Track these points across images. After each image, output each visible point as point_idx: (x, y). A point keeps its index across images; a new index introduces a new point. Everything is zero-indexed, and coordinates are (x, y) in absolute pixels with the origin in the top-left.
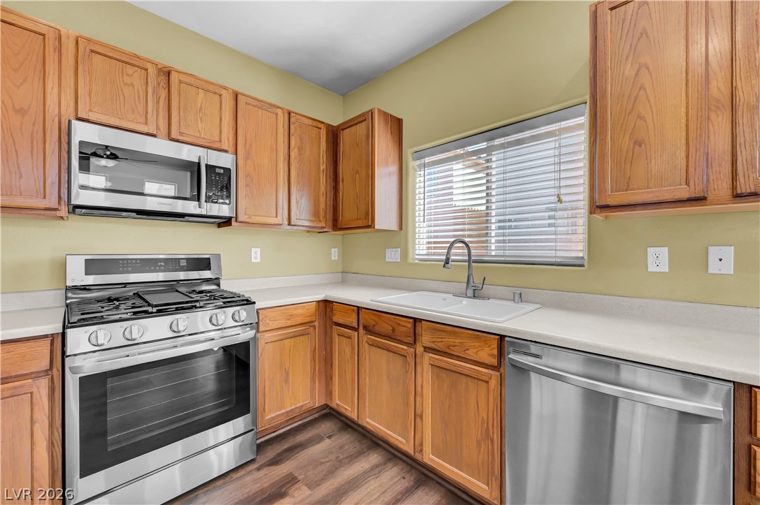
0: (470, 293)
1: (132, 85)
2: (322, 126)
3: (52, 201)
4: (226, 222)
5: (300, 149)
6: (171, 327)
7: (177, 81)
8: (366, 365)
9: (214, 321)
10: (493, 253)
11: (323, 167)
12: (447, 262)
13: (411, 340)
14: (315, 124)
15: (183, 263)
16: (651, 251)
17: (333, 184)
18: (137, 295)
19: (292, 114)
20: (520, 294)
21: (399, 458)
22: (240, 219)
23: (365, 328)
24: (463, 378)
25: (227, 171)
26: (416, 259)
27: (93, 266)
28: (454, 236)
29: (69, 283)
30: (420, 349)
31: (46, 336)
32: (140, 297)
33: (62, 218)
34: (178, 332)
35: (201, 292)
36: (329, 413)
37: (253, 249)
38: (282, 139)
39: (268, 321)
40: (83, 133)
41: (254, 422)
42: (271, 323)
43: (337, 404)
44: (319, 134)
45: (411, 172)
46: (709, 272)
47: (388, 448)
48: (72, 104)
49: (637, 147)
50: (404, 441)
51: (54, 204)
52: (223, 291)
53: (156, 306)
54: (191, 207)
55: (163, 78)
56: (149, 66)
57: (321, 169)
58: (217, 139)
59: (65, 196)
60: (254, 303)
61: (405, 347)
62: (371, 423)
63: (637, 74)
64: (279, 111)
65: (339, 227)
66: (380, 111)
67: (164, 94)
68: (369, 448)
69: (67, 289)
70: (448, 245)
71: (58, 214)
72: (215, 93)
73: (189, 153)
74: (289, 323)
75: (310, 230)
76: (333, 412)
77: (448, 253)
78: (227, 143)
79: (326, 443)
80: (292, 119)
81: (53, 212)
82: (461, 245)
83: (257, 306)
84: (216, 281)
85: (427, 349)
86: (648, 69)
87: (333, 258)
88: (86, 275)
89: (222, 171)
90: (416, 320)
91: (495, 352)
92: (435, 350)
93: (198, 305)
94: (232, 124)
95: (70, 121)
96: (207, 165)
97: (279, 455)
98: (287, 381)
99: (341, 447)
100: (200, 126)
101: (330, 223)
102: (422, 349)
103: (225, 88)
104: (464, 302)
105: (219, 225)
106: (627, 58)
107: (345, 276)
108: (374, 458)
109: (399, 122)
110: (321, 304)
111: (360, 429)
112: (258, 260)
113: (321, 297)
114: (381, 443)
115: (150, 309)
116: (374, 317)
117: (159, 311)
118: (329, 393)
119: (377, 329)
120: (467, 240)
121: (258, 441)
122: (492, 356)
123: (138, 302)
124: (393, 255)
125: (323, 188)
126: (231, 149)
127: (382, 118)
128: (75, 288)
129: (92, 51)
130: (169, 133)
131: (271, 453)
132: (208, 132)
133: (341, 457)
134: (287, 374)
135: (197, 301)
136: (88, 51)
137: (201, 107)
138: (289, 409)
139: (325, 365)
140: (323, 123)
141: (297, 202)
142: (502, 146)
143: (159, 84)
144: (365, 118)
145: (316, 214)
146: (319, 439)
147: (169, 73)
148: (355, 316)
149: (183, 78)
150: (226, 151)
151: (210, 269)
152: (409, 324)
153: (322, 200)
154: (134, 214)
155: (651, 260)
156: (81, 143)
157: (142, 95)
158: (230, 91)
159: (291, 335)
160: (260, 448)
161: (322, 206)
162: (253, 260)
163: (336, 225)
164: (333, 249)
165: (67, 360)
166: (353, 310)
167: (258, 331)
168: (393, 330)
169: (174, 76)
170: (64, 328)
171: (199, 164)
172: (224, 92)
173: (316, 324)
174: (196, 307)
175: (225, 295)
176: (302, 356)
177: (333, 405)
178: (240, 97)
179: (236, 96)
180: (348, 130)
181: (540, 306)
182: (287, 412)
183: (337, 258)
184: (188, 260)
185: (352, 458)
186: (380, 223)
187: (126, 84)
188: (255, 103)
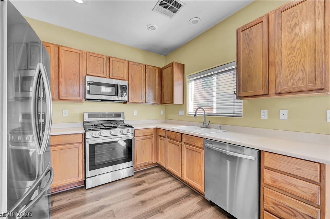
0: (205, 126)
1: (100, 63)
2: (156, 68)
3: (81, 98)
4: (126, 102)
5: (149, 77)
6: (110, 133)
7: (112, 61)
8: (168, 148)
9: (122, 132)
10: (215, 112)
11: (157, 82)
12: (195, 115)
13: (180, 140)
14: (154, 68)
15: (113, 115)
16: (262, 111)
17: (161, 88)
18: (101, 124)
19: (146, 66)
20: (220, 126)
21: (178, 180)
22: (130, 101)
23: (168, 137)
24: (195, 152)
25: (126, 86)
26: (189, 114)
27: (90, 116)
28: (198, 106)
29: (85, 120)
30: (183, 143)
31: (81, 133)
32: (102, 125)
33: (83, 102)
34: (112, 134)
35: (119, 124)
36: (158, 166)
37: (134, 111)
38: (143, 74)
39: (137, 134)
40: (88, 79)
41: (134, 164)
42: (138, 134)
43: (160, 162)
44: (156, 71)
45: (187, 83)
46: (280, 119)
47: (175, 177)
48: (86, 71)
49: (249, 77)
50: (178, 173)
51: (82, 99)
52: (125, 124)
53: (106, 127)
54: (116, 98)
55: (108, 60)
56: (105, 57)
57: (157, 83)
58: (123, 77)
59: (84, 96)
60: (133, 127)
61: (179, 143)
62: (169, 168)
63: (249, 53)
64: (142, 65)
65: (163, 103)
66: (175, 63)
67: (108, 64)
68: (169, 177)
69: (84, 122)
70: (196, 109)
71: (82, 101)
72: (122, 62)
73: (114, 82)
74: (144, 135)
75: (153, 104)
76: (159, 166)
77: (196, 112)
78: (126, 78)
79: (156, 174)
80: (146, 67)
81: (81, 101)
82: (202, 109)
83: (134, 128)
84: (123, 121)
85: (185, 143)
86: (252, 51)
87: (162, 114)
88: (89, 118)
89: (124, 87)
90: (182, 134)
91: (202, 143)
92: (187, 143)
93: (117, 127)
94: (127, 71)
95: (85, 76)
96: (120, 85)
97: (141, 175)
98: (143, 153)
99: (160, 175)
100: (118, 73)
101: (160, 101)
102: (184, 143)
103: (125, 60)
104: (202, 129)
105: (124, 103)
106: (246, 48)
107: (166, 120)
108: (170, 179)
109: (183, 66)
110: (155, 129)
111: (167, 171)
112: (136, 114)
113: (155, 127)
114: (173, 175)
115: (105, 128)
116: (170, 133)
117: (107, 128)
118: (158, 159)
119: (171, 137)
120: (203, 107)
121: (135, 172)
122: (202, 144)
123: (102, 126)
124: (181, 113)
125: (157, 90)
126: (127, 79)
127: (176, 65)
128: (86, 122)
129: (90, 55)
130: (110, 76)
131: (138, 175)
132: (120, 75)
133: (160, 178)
134: (144, 151)
135: (117, 126)
136: (89, 55)
137: (118, 67)
138: (144, 162)
139: (156, 150)
140: (157, 67)
141: (148, 95)
142: (217, 74)
143: (107, 62)
144: (170, 66)
145: (155, 99)
146: (153, 173)
147: (110, 58)
148: (165, 133)
149: (114, 59)
150: (126, 80)
151: (121, 117)
152: (180, 135)
153: (157, 94)
154: (100, 101)
155: (262, 114)
156: (88, 81)
157: (103, 66)
158: (127, 61)
159: (145, 138)
160: (135, 173)
161: (157, 96)
162: (134, 114)
163: (162, 102)
164: (162, 111)
165: (86, 139)
166: (164, 131)
167: (134, 136)
168: (175, 137)
169: (111, 59)
170: (85, 131)
171: (118, 85)
172: (125, 62)
173: (153, 135)
174: (117, 128)
175: (125, 125)
176: (148, 145)
177: (159, 163)
178: (130, 62)
179: (129, 62)
180: (165, 69)
181: (226, 131)
182: (144, 163)
183: (163, 114)
184: (115, 114)
185: (163, 178)
186: (175, 102)
187: (98, 63)
188: (134, 64)
